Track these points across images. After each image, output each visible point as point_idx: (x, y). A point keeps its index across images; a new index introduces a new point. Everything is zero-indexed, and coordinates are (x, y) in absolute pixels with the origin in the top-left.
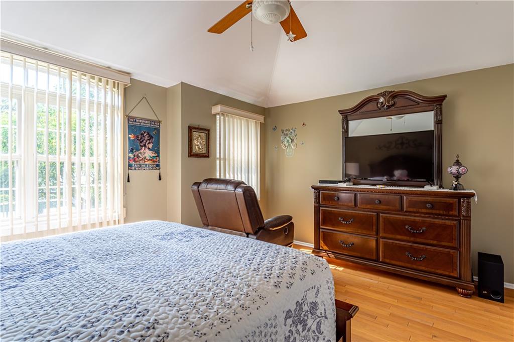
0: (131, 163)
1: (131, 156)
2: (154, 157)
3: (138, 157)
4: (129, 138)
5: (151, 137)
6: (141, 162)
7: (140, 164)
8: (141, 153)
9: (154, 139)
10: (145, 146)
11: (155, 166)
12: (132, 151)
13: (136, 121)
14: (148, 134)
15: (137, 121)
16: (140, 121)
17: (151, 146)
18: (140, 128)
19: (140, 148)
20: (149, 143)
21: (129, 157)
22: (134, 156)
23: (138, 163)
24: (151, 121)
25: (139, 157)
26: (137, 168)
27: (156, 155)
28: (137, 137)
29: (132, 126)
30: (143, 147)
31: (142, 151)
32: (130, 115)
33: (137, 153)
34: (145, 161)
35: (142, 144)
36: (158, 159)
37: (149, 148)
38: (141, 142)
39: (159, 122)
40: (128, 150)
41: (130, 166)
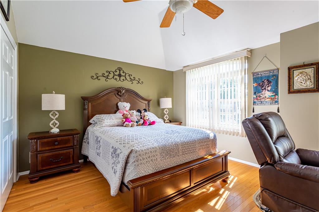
0: (255, 101)
1: (255, 96)
2: (272, 95)
3: (260, 97)
4: (254, 86)
5: (269, 82)
6: (262, 100)
7: (261, 102)
8: (262, 94)
9: (272, 83)
10: (265, 89)
11: (274, 102)
12: (255, 93)
13: (258, 74)
14: (268, 80)
15: (259, 74)
16: (262, 73)
17: (269, 89)
18: (261, 77)
19: (261, 91)
20: (268, 87)
21: (254, 97)
22: (257, 96)
23: (260, 100)
24: (270, 71)
25: (261, 97)
26: (259, 104)
27: (274, 94)
28: (259, 84)
29: (255, 78)
30: (264, 90)
31: (263, 93)
32: (255, 71)
33: (259, 94)
34: (265, 99)
35: (263, 88)
36: (277, 97)
37: (268, 90)
38: (262, 87)
39: (278, 69)
40: (253, 93)
41: (254, 103)
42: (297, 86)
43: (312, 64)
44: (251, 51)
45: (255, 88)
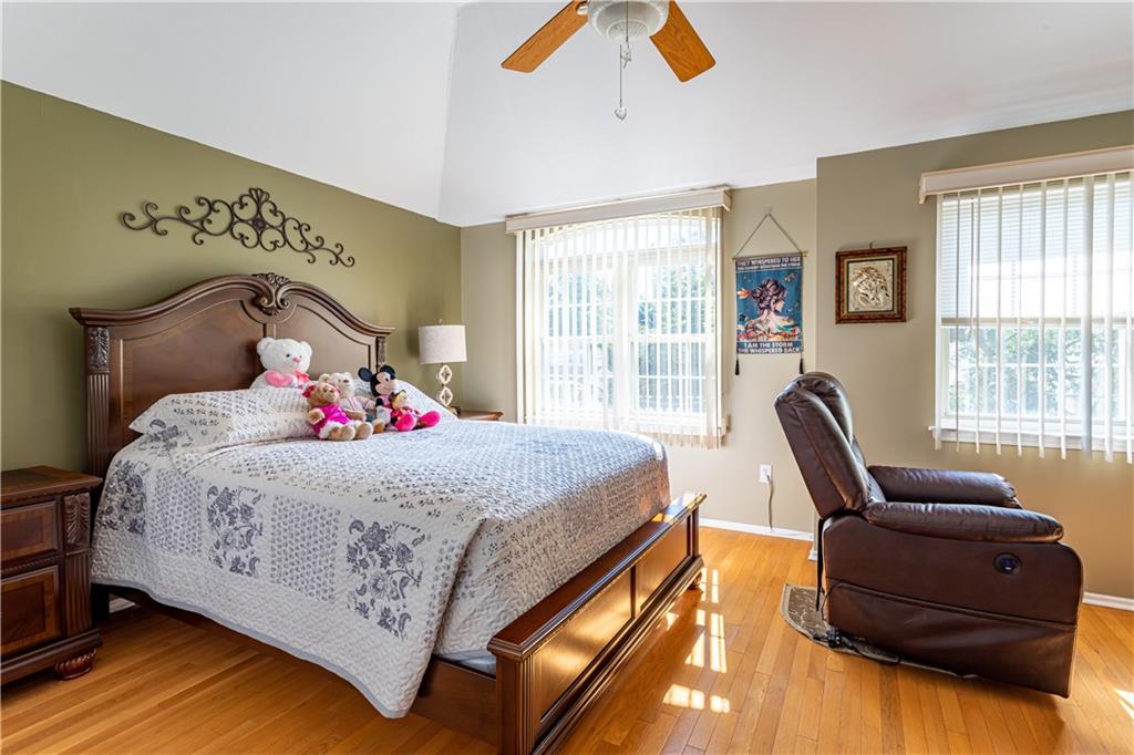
0: (741, 340)
1: (742, 328)
2: (786, 327)
3: (755, 329)
4: (738, 296)
5: (780, 289)
6: (761, 339)
7: (758, 343)
8: (760, 322)
9: (786, 292)
10: (768, 307)
11: (791, 345)
12: (742, 319)
13: (750, 265)
14: (776, 283)
15: (753, 262)
16: (760, 262)
17: (779, 306)
18: (759, 273)
19: (759, 312)
20: (777, 301)
21: (739, 331)
22: (746, 328)
23: (754, 340)
24: (781, 257)
25: (757, 328)
26: (752, 351)
27: (792, 323)
28: (754, 292)
29: (743, 274)
30: (766, 311)
31: (763, 318)
32: (741, 255)
33: (753, 321)
34: (769, 337)
35: (763, 305)
36: (798, 331)
37: (776, 312)
38: (761, 302)
39: (801, 255)
40: (735, 319)
41: (740, 346)
42: (855, 304)
43: (889, 251)
44: (731, 193)
45: (743, 304)
